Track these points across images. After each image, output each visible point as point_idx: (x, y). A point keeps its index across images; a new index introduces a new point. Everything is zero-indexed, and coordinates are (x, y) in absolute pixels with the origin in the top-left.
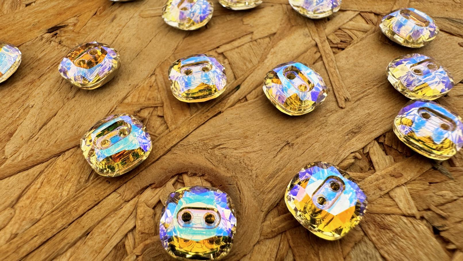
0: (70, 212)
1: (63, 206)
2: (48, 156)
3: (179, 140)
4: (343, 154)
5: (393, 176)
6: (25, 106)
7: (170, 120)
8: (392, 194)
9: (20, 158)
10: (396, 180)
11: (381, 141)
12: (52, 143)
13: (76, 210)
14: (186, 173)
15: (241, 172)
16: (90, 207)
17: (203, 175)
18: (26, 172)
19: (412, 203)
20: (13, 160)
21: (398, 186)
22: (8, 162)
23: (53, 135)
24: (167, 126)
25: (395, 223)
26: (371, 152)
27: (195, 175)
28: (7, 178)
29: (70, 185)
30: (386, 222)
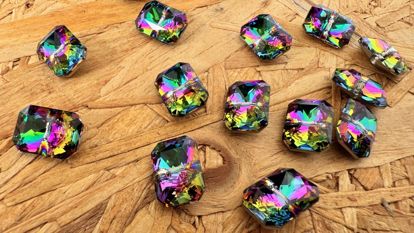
0: (131, 144)
1: (127, 139)
2: (126, 104)
3: (211, 122)
4: (320, 172)
5: (350, 199)
6: (119, 66)
7: (209, 107)
8: (344, 210)
9: (108, 99)
10: (351, 202)
11: (352, 172)
12: (130, 96)
13: (135, 144)
14: (209, 146)
15: (245, 158)
16: (144, 145)
17: (219, 151)
18: (110, 110)
19: (356, 221)
20: (104, 99)
21: (350, 207)
22: (101, 99)
23: (132, 91)
24: (206, 110)
25: (338, 229)
26: (341, 177)
27: (214, 149)
28: (98, 109)
29: (135, 127)
30: (332, 226)
